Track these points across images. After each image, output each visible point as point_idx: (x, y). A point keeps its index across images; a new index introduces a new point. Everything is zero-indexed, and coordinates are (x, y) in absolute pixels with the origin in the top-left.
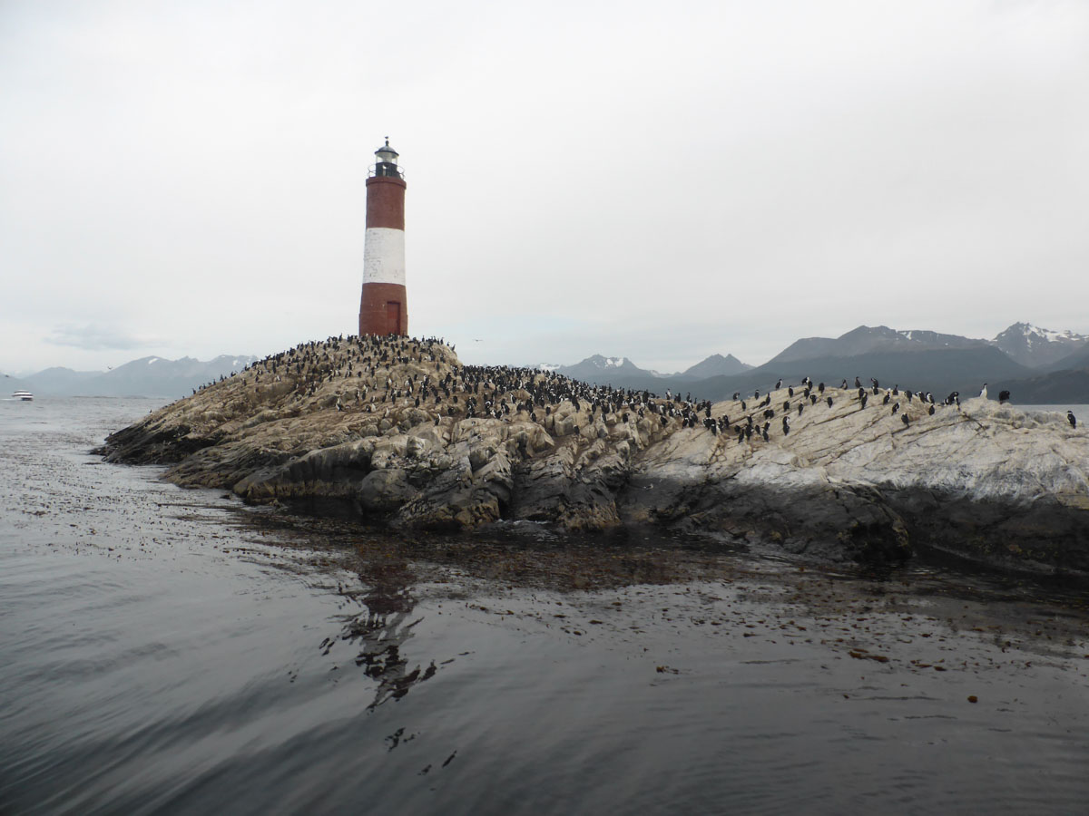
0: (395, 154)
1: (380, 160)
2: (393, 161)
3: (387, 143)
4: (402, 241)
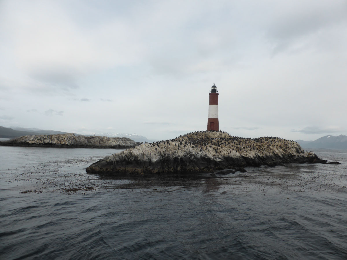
0: (215, 87)
1: (213, 89)
2: (215, 89)
3: (214, 84)
4: (218, 107)
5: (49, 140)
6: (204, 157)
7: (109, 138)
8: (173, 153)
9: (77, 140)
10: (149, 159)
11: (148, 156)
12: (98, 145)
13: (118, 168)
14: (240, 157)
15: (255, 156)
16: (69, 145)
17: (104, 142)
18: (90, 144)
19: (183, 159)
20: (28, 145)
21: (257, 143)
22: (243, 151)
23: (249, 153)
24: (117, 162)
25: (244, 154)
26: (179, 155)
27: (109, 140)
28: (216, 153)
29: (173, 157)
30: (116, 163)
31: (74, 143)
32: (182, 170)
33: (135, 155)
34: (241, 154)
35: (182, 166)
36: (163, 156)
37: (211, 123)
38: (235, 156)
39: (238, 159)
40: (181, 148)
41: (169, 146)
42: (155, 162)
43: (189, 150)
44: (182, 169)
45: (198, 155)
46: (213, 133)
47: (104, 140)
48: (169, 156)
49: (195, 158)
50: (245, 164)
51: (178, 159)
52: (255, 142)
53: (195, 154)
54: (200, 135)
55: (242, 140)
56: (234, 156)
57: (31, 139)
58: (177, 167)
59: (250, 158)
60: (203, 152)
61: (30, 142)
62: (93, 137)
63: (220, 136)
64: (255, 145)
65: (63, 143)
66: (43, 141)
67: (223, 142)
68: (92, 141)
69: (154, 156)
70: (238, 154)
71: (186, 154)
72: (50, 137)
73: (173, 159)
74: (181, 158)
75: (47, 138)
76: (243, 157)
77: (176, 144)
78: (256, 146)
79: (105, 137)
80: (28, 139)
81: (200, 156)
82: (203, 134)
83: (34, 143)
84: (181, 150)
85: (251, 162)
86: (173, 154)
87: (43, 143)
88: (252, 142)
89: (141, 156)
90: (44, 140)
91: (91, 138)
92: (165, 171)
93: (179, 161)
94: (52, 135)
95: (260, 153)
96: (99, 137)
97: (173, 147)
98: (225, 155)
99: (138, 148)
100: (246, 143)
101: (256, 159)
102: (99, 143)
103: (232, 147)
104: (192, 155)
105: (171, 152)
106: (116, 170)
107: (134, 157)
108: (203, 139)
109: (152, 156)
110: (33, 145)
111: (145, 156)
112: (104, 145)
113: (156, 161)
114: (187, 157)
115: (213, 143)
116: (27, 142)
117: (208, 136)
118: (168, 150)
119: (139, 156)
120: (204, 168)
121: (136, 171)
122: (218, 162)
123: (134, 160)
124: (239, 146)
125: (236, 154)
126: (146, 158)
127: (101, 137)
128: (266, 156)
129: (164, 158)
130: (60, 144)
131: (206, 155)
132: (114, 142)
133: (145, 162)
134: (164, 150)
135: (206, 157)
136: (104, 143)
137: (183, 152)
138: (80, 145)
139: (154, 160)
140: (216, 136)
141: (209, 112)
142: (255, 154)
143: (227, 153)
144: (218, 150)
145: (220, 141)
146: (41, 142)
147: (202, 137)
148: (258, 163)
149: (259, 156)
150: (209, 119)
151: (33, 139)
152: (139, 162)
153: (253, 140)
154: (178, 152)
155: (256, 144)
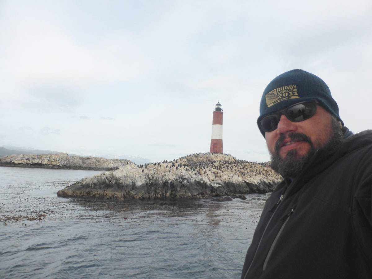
0: (220, 105)
1: (217, 107)
2: (220, 107)
3: (219, 102)
4: (222, 127)
5: (38, 160)
6: (199, 181)
7: (106, 159)
8: (162, 176)
9: (71, 160)
10: (132, 182)
11: (132, 179)
12: (94, 166)
13: (94, 191)
14: (243, 183)
15: (260, 182)
16: (61, 166)
17: (101, 163)
18: (85, 165)
19: (173, 183)
20: (13, 165)
21: (264, 167)
22: (247, 176)
23: (253, 179)
24: (95, 184)
25: (248, 180)
26: (169, 179)
27: (107, 162)
28: (215, 178)
29: (162, 180)
30: (93, 186)
31: (67, 164)
32: (172, 196)
33: (116, 177)
34: (244, 179)
35: (172, 191)
36: (151, 179)
37: (214, 144)
38: (237, 181)
39: (240, 185)
40: (173, 170)
41: (160, 168)
42: (140, 186)
43: (181, 173)
44: (171, 194)
45: (192, 179)
46: (216, 155)
47: (101, 161)
48: (158, 179)
49: (188, 182)
50: (247, 190)
51: (168, 183)
52: (261, 167)
53: (189, 178)
54: (201, 158)
55: (247, 164)
56: (235, 181)
57: (18, 159)
58: (166, 193)
59: (254, 184)
60: (198, 176)
61: (17, 162)
62: (88, 158)
63: (224, 159)
64: (261, 170)
65: (54, 164)
66: (31, 161)
67: (225, 165)
68: (88, 162)
69: (139, 179)
70: (240, 179)
71: (178, 177)
72: (40, 157)
73: (163, 182)
74: (171, 182)
75: (36, 158)
76: (246, 182)
77: (167, 166)
78: (263, 171)
79: (102, 158)
80: (15, 159)
81: (194, 180)
82: (205, 156)
83: (21, 163)
84: (173, 173)
85: (255, 189)
86: (163, 178)
87: (31, 163)
88: (258, 167)
89: (124, 178)
90: (33, 160)
91: (86, 159)
92: (151, 197)
93: (169, 186)
94: (43, 155)
95: (266, 179)
96: (95, 158)
97: (163, 169)
98: (225, 179)
99: (122, 169)
100: (251, 167)
101: (261, 185)
102: (96, 164)
103: (235, 172)
104: (184, 179)
105: (160, 175)
106: (93, 194)
107: (116, 179)
108: (204, 162)
109: (136, 179)
110: (20, 165)
111: (129, 179)
112: (101, 167)
113: (140, 184)
114: (178, 181)
115: (214, 166)
116: (12, 162)
117: (210, 159)
118: (158, 172)
119: (122, 178)
120: (198, 194)
121: (115, 195)
122: (215, 188)
123: (116, 183)
124: (243, 170)
125: (238, 179)
126: (130, 182)
127: (98, 158)
128: (273, 182)
129: (151, 181)
130: (51, 165)
131: (201, 180)
132: (112, 164)
133: (127, 186)
134: (152, 172)
135: (202, 182)
136: (101, 165)
137: (174, 175)
138: (73, 166)
139: (139, 183)
140: (219, 159)
141: (212, 133)
142: (260, 180)
143: (228, 178)
144: (218, 174)
145: (222, 165)
146: (29, 162)
147: (203, 160)
148: (262, 190)
149: (265, 182)
150: (213, 140)
151: (20, 158)
152: (121, 185)
153: (259, 164)
154: (168, 175)
155: (263, 169)
